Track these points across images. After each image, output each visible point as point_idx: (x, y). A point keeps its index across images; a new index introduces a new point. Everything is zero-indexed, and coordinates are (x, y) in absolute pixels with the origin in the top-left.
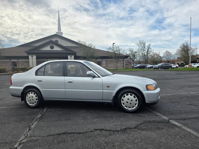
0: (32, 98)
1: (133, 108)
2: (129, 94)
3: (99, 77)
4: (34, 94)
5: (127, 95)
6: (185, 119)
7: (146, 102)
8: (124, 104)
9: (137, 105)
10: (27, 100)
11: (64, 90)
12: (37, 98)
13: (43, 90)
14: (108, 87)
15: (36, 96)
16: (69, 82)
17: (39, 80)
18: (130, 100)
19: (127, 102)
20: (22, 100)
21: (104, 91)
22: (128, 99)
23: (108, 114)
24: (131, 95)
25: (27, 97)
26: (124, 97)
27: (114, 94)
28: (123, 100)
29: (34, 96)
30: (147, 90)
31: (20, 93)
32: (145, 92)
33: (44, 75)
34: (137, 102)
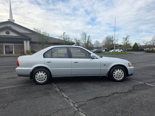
0: (41, 77)
1: (121, 79)
2: (118, 69)
3: (97, 58)
4: (44, 73)
5: (117, 70)
6: (152, 82)
7: (129, 74)
8: (114, 76)
9: (123, 76)
10: (36, 78)
11: (71, 68)
12: (46, 76)
13: (52, 69)
14: (105, 65)
15: (45, 75)
16: (75, 62)
17: (48, 61)
18: (119, 73)
19: (117, 75)
20: (31, 78)
21: (101, 68)
22: (118, 73)
23: (107, 83)
24: (120, 70)
25: (36, 76)
26: (115, 71)
27: (108, 70)
28: (114, 74)
29: (43, 74)
30: (129, 66)
31: (29, 73)
32: (128, 68)
33: (52, 57)
34: (123, 74)
